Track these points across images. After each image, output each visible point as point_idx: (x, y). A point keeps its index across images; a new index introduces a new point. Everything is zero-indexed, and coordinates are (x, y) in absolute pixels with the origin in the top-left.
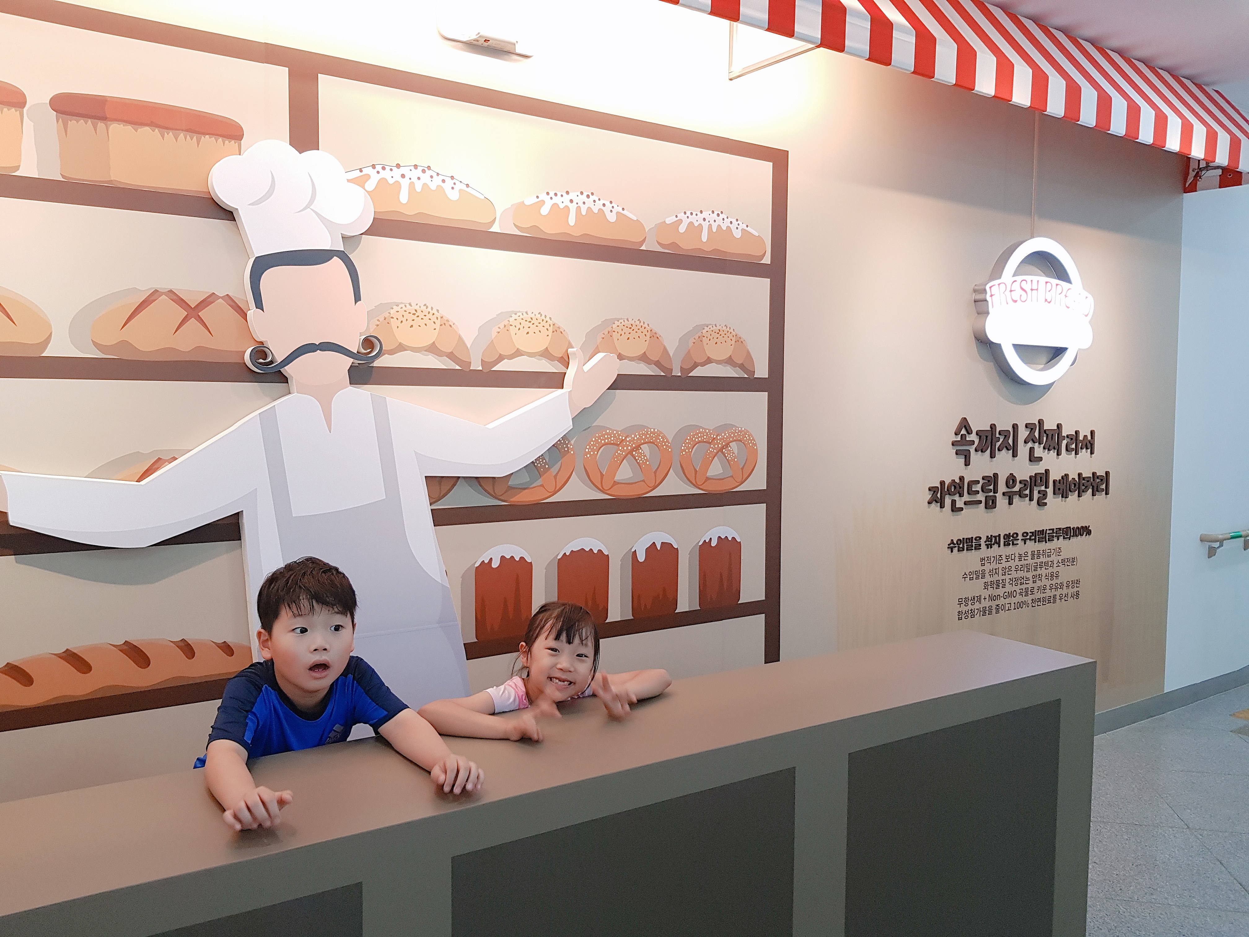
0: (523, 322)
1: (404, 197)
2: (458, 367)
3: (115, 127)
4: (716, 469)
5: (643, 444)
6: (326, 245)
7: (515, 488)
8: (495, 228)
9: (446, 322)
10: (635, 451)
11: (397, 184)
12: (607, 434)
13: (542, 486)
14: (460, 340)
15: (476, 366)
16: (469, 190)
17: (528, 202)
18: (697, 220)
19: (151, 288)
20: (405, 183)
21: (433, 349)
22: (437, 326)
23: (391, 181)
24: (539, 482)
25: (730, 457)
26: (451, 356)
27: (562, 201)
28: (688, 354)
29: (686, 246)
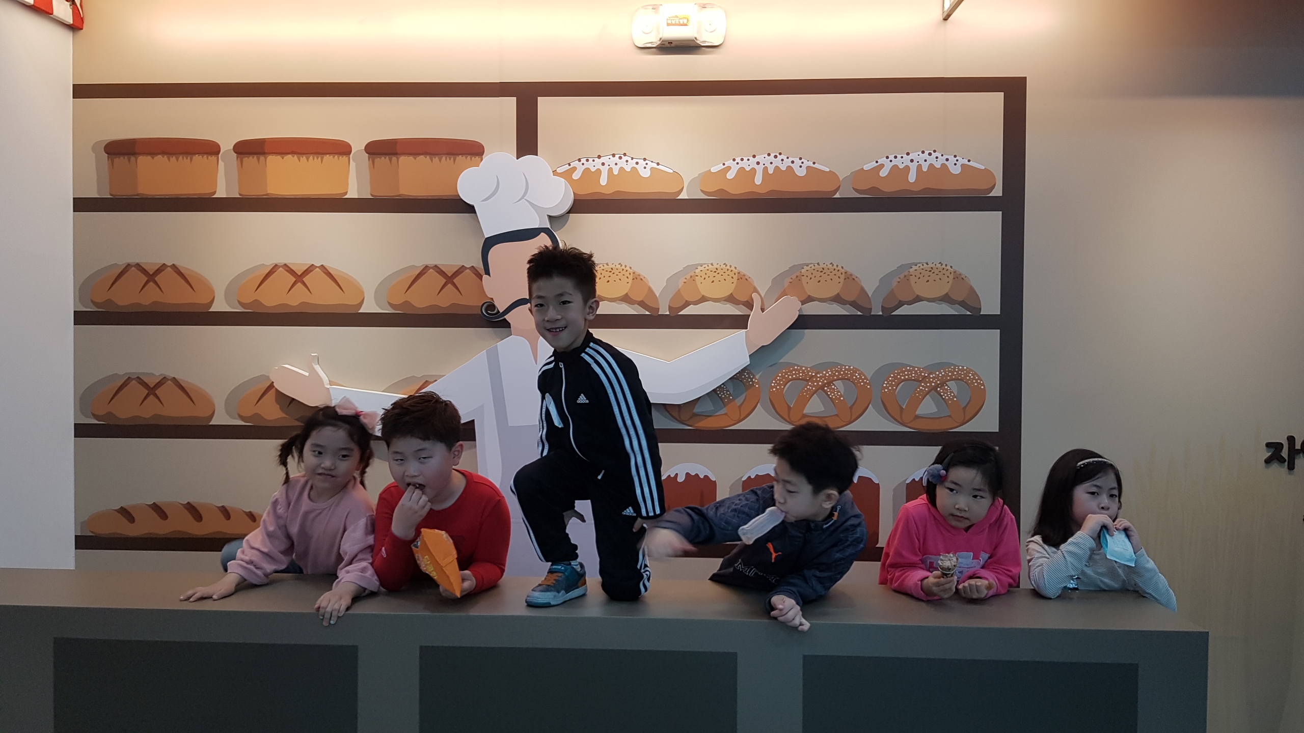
0: (709, 273)
1: (603, 181)
2: (647, 313)
3: (403, 159)
4: (927, 407)
5: (836, 380)
6: (536, 225)
7: (700, 415)
8: (683, 196)
9: (637, 277)
10: (826, 387)
11: (599, 172)
12: (795, 370)
13: (726, 414)
14: (650, 290)
15: (664, 311)
16: (660, 167)
17: (714, 169)
18: (901, 163)
19: (423, 265)
20: (605, 170)
21: (626, 299)
22: (630, 280)
23: (593, 169)
24: (723, 411)
25: (947, 396)
26: (642, 304)
27: (748, 165)
28: (892, 294)
29: (889, 188)
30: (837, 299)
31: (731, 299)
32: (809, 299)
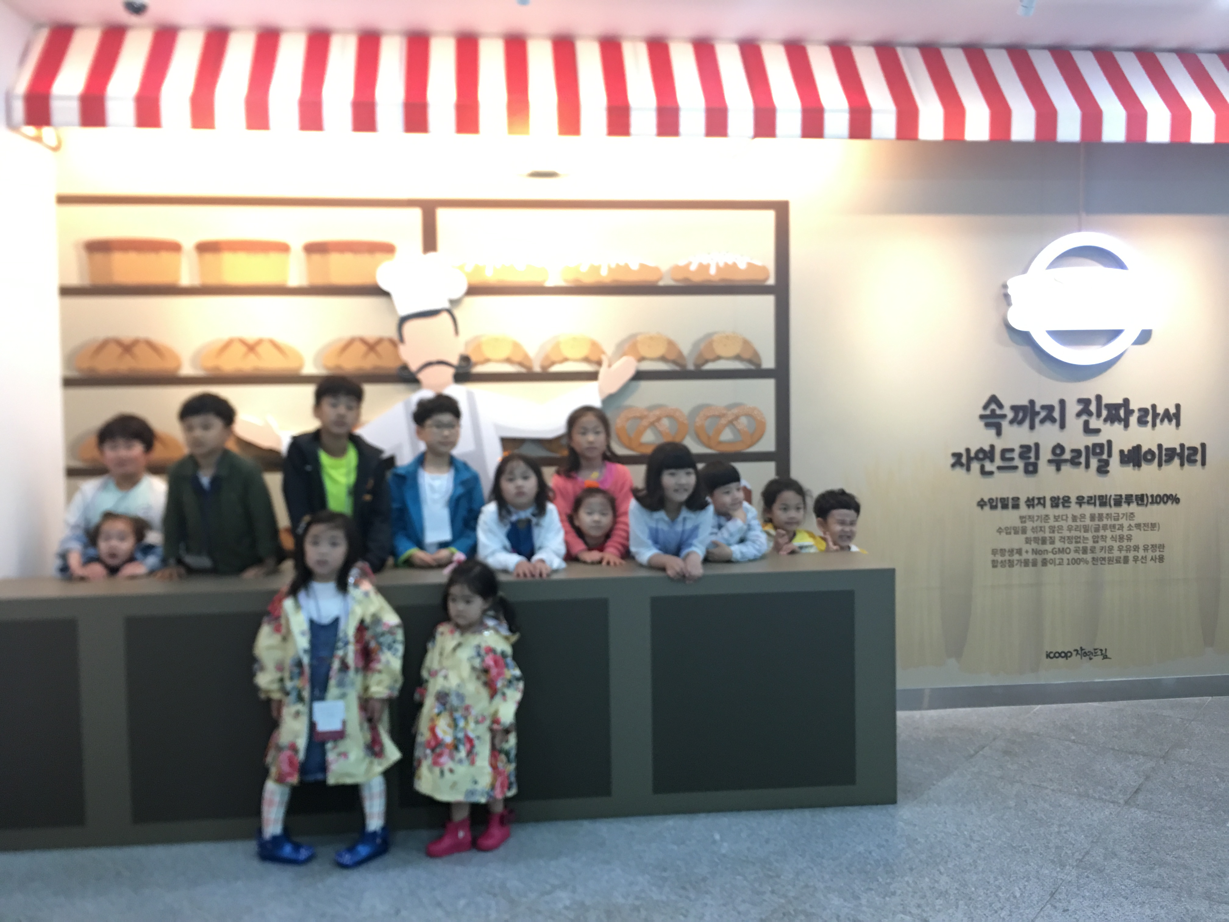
0: (569, 340)
1: (489, 273)
2: (525, 371)
3: (333, 256)
4: (727, 435)
5: (663, 418)
8: (549, 283)
9: (516, 344)
10: (656, 422)
11: (485, 267)
12: (633, 411)
14: (526, 354)
15: (537, 369)
16: (531, 264)
18: (704, 261)
19: (350, 337)
20: (490, 266)
21: (508, 361)
22: (511, 346)
25: (740, 427)
26: (521, 364)
28: (700, 355)
29: (697, 279)
30: (663, 359)
31: (586, 360)
32: (642, 359)
